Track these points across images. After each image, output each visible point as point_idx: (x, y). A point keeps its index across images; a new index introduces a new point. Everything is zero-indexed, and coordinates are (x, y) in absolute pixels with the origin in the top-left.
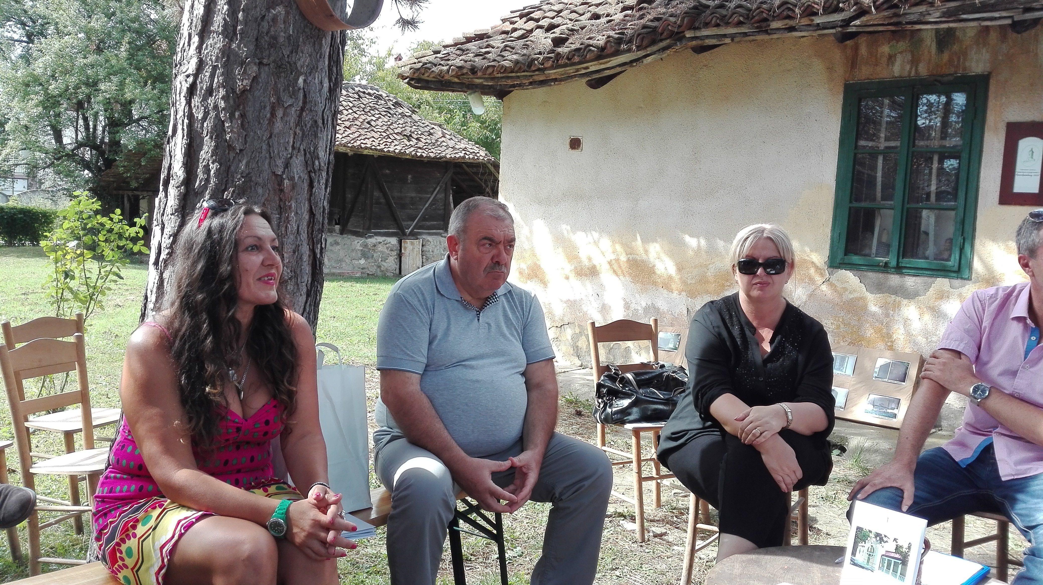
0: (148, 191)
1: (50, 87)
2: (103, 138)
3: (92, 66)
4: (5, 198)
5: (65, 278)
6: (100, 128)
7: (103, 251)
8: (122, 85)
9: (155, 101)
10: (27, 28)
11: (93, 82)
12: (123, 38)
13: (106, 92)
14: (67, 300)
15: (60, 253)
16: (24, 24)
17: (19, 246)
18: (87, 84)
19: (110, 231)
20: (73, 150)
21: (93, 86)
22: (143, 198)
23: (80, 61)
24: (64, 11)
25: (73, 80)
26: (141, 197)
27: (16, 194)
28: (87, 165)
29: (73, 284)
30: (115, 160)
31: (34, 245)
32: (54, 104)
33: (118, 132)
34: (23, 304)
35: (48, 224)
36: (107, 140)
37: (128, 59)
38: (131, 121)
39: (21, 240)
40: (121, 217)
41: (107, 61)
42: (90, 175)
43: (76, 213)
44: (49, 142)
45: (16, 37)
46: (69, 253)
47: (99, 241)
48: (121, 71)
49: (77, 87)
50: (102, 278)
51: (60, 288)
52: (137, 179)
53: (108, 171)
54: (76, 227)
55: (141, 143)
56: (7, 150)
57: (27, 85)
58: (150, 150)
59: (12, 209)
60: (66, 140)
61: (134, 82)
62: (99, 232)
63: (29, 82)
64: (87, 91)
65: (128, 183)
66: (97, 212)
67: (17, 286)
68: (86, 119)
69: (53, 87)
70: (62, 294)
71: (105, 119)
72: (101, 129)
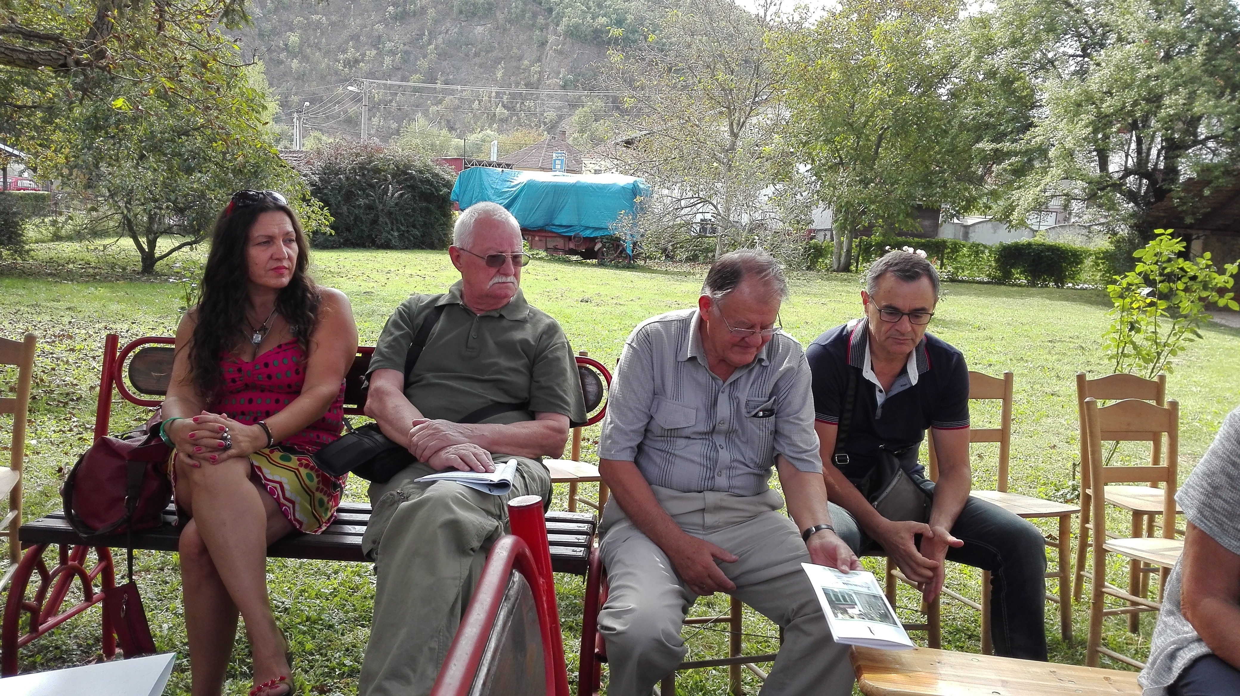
2: (1157, 164)
3: (1157, 78)
4: (1031, 233)
5: (1130, 330)
8: (1192, 97)
9: (1233, 114)
10: (1084, 40)
11: (1155, 96)
12: (1200, 39)
13: (1170, 107)
17: (1042, 287)
20: (1120, 179)
23: (1143, 72)
25: (1130, 97)
26: (1194, 237)
27: (1042, 228)
29: (1138, 338)
30: (1170, 190)
31: (1058, 287)
32: (1105, 125)
33: (1178, 156)
35: (1078, 264)
36: (1162, 166)
37: (1204, 65)
38: (1196, 142)
39: (1045, 280)
40: (1210, 263)
41: (1177, 69)
42: (1136, 209)
44: (1093, 169)
45: (1071, 52)
47: (1177, 289)
49: (1135, 103)
50: (1175, 334)
51: (1122, 341)
52: (1194, 214)
53: (1159, 204)
54: (1152, 271)
55: (1206, 170)
57: (1079, 105)
58: (1217, 178)
59: (1040, 245)
60: (1112, 168)
68: (1139, 142)
69: (1108, 105)
71: (1162, 140)
72: (1156, 152)
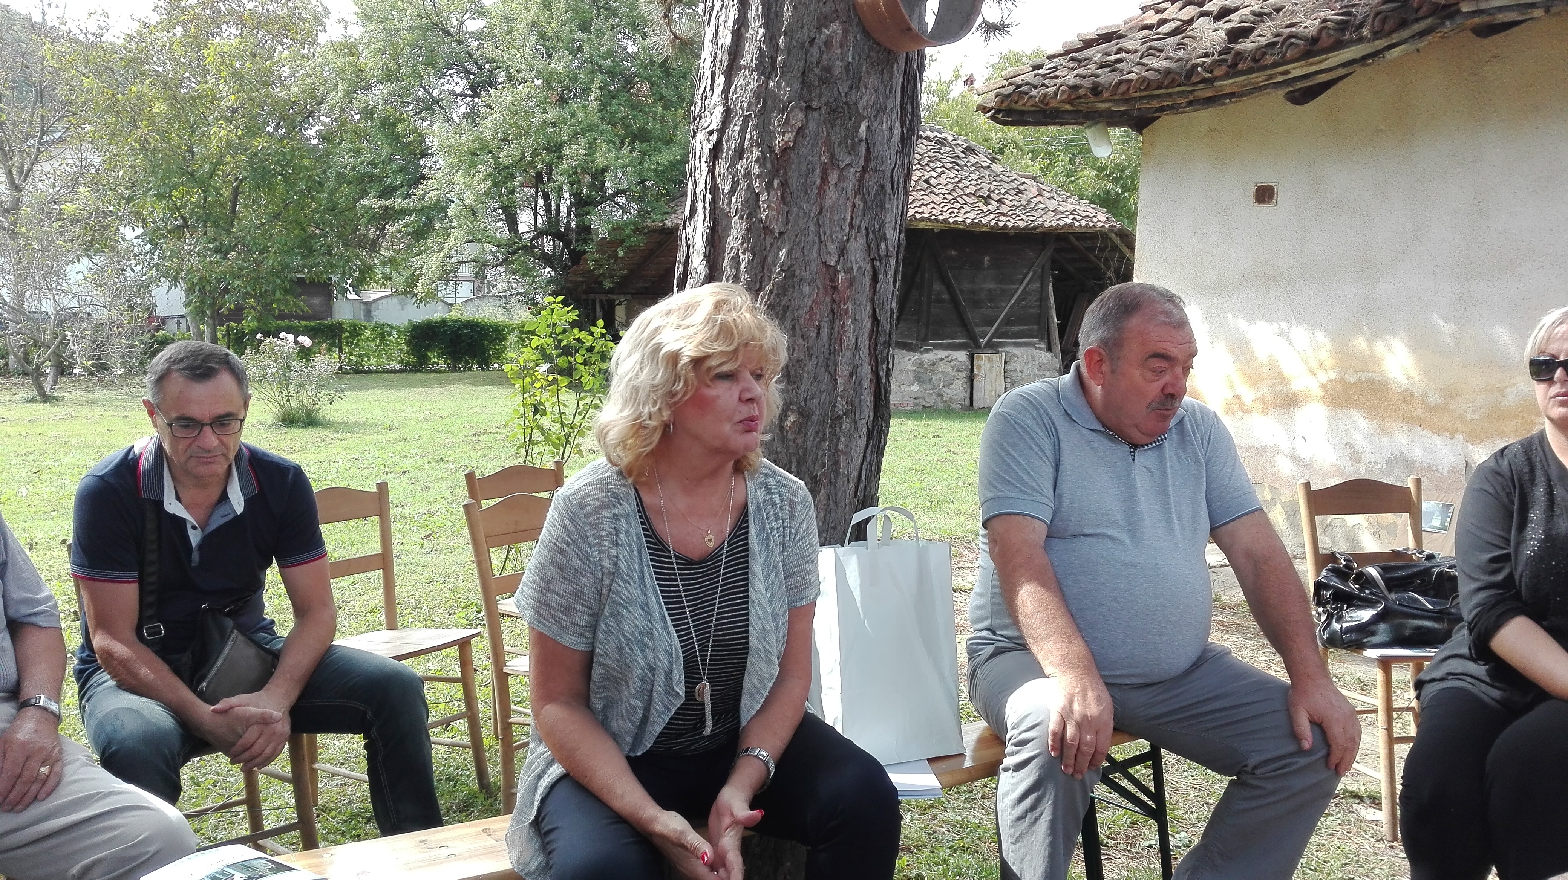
0: (625, 294)
1: (501, 155)
2: (568, 222)
3: (554, 124)
4: (446, 307)
5: (535, 414)
6: (564, 210)
7: (582, 376)
8: (592, 147)
9: (635, 167)
10: (472, 77)
11: (555, 146)
12: (592, 82)
13: (572, 158)
14: (537, 443)
15: (528, 380)
16: (467, 72)
17: (464, 371)
18: (548, 150)
19: (591, 349)
20: (532, 240)
21: (555, 152)
22: (620, 303)
23: (539, 117)
24: (518, 50)
25: (529, 144)
26: (617, 302)
27: (459, 301)
28: (547, 260)
29: (545, 421)
30: (585, 252)
31: (483, 369)
32: (506, 178)
33: (588, 213)
34: (474, 449)
35: (501, 341)
36: (573, 225)
37: (600, 111)
38: (605, 198)
39: (467, 363)
40: (604, 331)
41: (573, 115)
42: (553, 274)
43: (548, 326)
44: (501, 230)
45: (458, 90)
46: (539, 380)
47: (577, 363)
48: (590, 128)
49: (535, 153)
50: (580, 413)
51: (527, 427)
52: (612, 277)
53: (575, 267)
54: (548, 345)
55: (617, 228)
56: (451, 242)
57: (474, 154)
58: (629, 237)
59: (456, 321)
60: (522, 228)
61: (608, 142)
62: (577, 351)
63: (477, 149)
64: (548, 159)
65: (601, 283)
66: (573, 324)
67: (466, 424)
68: (546, 197)
69: (506, 155)
70: (531, 435)
71: (570, 195)
72: (566, 210)
